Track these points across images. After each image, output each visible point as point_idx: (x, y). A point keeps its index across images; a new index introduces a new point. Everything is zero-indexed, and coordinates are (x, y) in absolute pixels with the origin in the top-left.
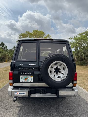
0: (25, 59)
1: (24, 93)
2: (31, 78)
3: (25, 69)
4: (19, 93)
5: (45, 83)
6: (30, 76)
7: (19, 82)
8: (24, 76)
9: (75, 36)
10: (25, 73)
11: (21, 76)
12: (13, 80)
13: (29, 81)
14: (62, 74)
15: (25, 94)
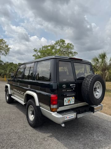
0: (66, 80)
1: (73, 115)
2: (73, 100)
3: (67, 91)
4: (69, 117)
5: (85, 103)
6: (71, 97)
7: (63, 105)
8: (67, 98)
9: (40, 48)
10: (70, 94)
11: (65, 99)
12: (58, 104)
13: (71, 103)
14: (98, 92)
15: (74, 117)
